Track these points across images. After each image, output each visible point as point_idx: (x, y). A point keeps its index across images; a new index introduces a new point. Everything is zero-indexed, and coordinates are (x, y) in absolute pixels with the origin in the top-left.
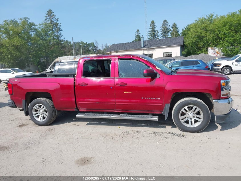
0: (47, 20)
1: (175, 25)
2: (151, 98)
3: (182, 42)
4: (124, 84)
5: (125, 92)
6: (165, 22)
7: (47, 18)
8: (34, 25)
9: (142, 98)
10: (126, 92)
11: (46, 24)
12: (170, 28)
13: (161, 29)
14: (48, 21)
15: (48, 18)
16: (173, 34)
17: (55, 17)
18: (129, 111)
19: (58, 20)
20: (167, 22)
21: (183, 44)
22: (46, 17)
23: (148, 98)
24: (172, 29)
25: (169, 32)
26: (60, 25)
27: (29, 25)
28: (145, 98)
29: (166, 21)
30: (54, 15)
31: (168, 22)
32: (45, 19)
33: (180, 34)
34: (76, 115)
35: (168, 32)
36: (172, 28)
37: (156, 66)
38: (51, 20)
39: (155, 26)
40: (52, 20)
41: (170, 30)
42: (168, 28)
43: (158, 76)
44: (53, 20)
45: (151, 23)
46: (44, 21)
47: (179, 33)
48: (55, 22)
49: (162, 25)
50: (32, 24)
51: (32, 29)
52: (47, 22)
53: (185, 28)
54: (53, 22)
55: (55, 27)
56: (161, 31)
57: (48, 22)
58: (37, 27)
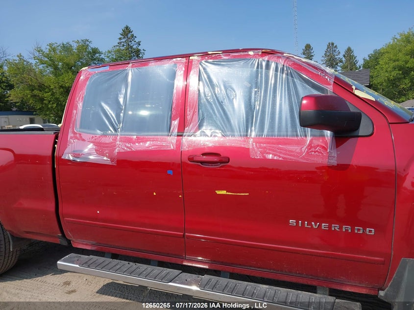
0: (122, 43)
1: (351, 50)
2: (330, 227)
3: (367, 79)
4: (215, 159)
5: (219, 192)
6: (331, 46)
7: (121, 41)
8: (99, 53)
9: (292, 222)
10: (224, 192)
11: (119, 51)
12: (341, 56)
13: (323, 58)
14: (123, 46)
15: (124, 40)
16: (346, 67)
17: (136, 39)
18: (238, 270)
19: (140, 45)
20: (335, 45)
21: (369, 82)
22: (120, 39)
23: (320, 226)
24: (344, 59)
25: (339, 64)
26: (144, 52)
27: (89, 53)
28: (303, 224)
29: (333, 44)
30: (133, 36)
31: (336, 47)
32: (118, 43)
33: (360, 68)
34: (58, 262)
35: (337, 64)
36: (344, 56)
37: (354, 87)
38: (129, 45)
39: (312, 54)
40: (130, 43)
41: (341, 61)
42: (336, 57)
43: (364, 128)
44: (132, 45)
45: (304, 48)
46: (116, 46)
47: (358, 65)
48: (134, 47)
49: (326, 52)
50: (95, 51)
51: (95, 60)
52: (122, 48)
53: (369, 56)
54: (131, 47)
55: (134, 56)
56: (324, 63)
57: (124, 48)
58: (103, 56)
